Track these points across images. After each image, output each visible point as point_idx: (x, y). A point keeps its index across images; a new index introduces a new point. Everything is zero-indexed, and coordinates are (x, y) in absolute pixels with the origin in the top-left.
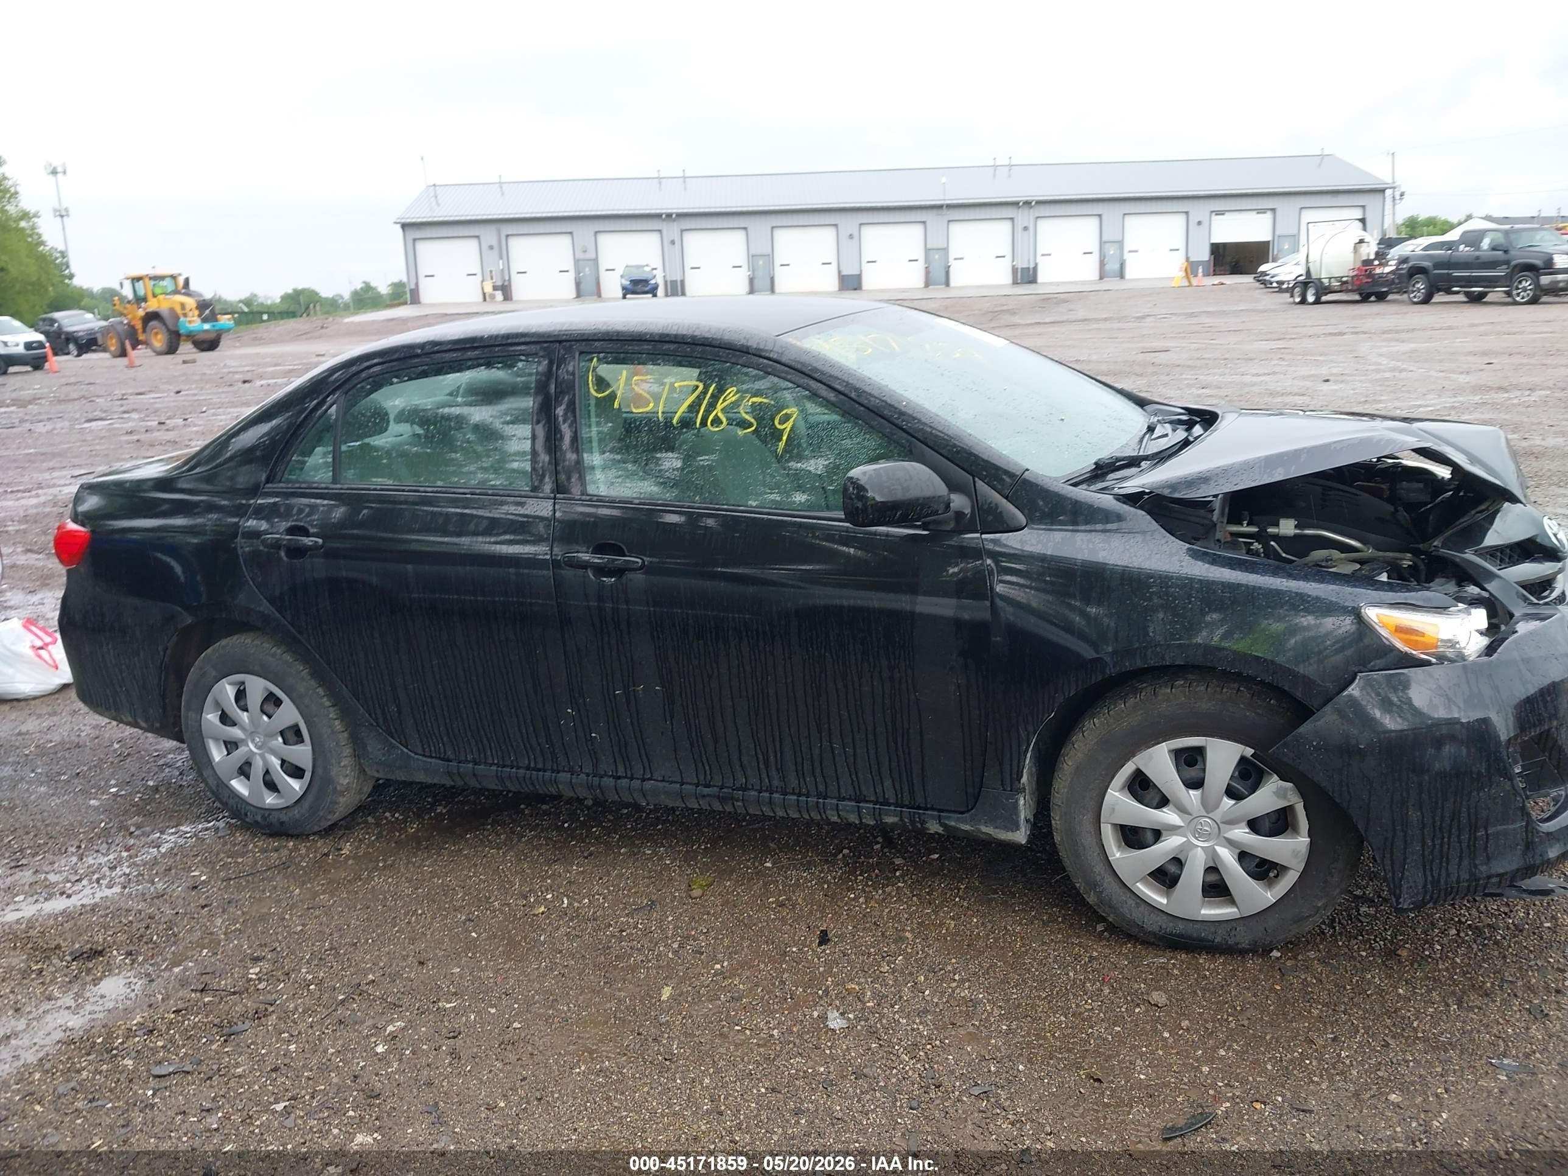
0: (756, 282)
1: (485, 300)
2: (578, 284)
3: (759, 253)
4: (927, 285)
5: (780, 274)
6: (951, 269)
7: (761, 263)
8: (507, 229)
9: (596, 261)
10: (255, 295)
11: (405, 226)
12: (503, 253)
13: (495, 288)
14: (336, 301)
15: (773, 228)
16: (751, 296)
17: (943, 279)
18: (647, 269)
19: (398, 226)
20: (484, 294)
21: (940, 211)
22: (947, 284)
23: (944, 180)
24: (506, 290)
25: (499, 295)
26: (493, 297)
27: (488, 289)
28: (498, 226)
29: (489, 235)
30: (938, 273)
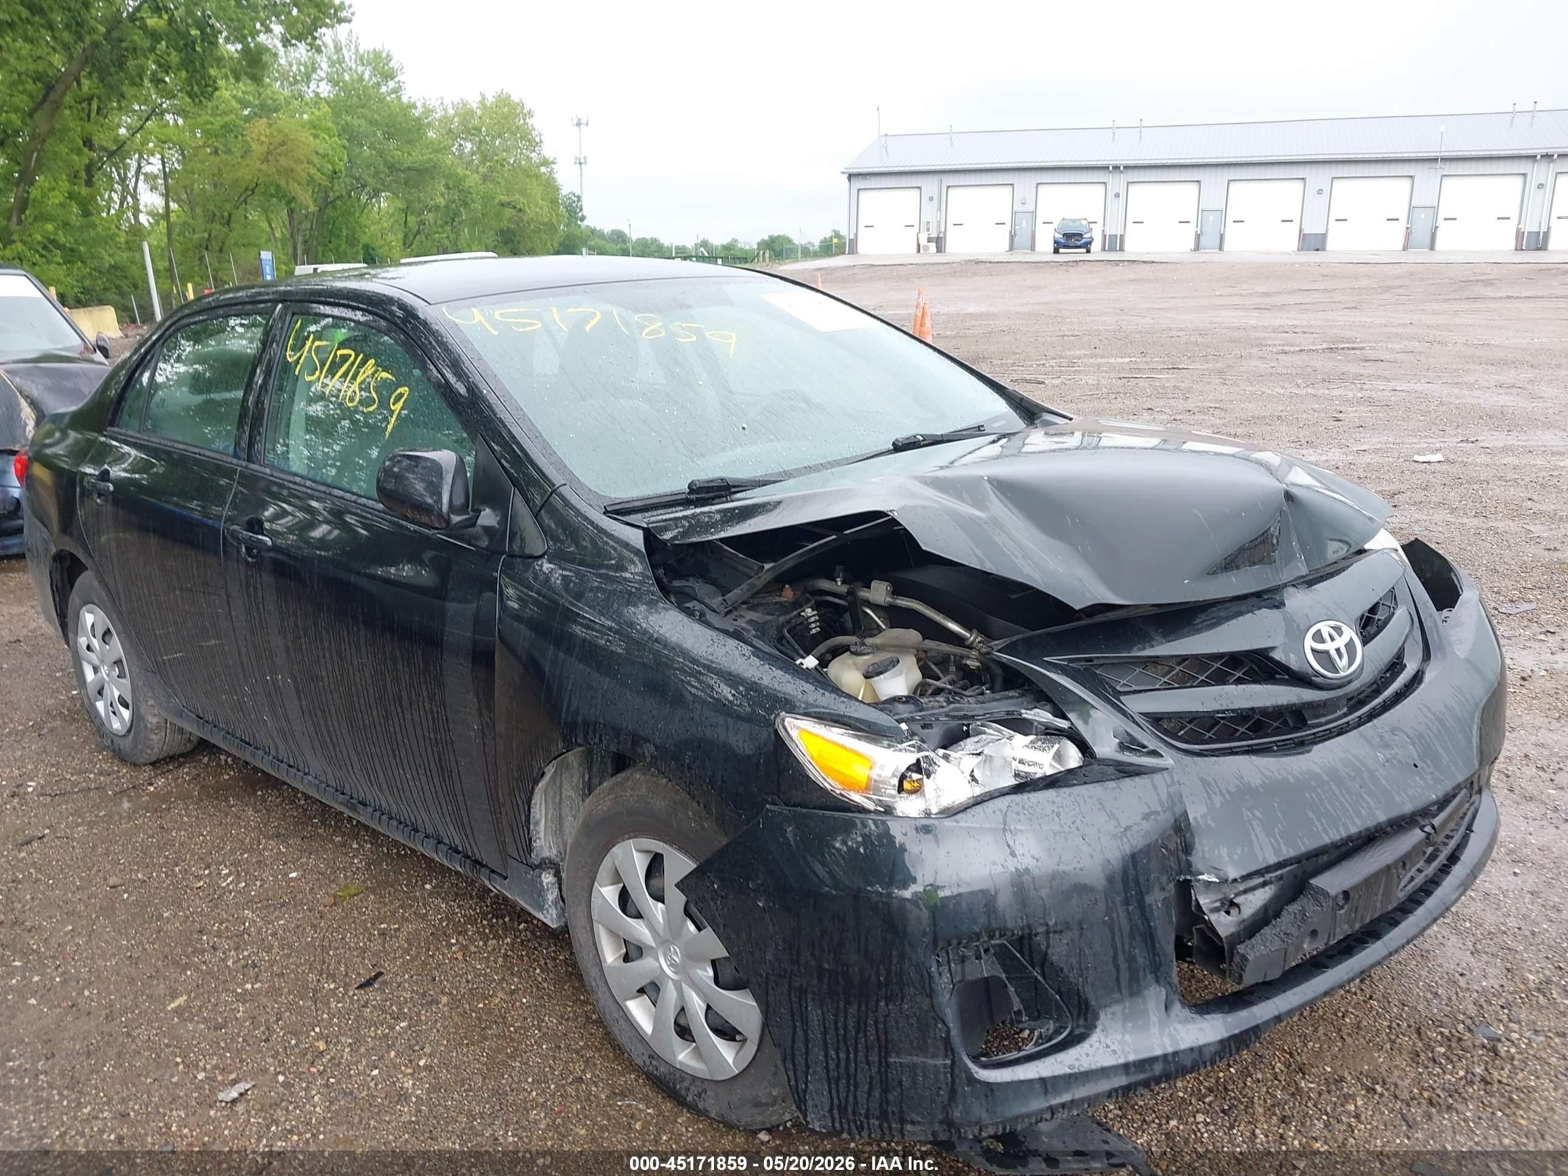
0: (1203, 239)
1: (919, 251)
2: (1012, 237)
3: (1211, 207)
4: (1405, 248)
5: (1232, 233)
6: (1439, 230)
7: (1211, 218)
8: (948, 180)
9: (1034, 213)
10: (736, 241)
11: (850, 176)
12: (942, 204)
13: (929, 240)
14: (808, 249)
15: (1229, 181)
16: (1196, 254)
17: (1427, 240)
18: (1084, 223)
19: (845, 176)
20: (919, 245)
21: (1433, 165)
22: (1432, 247)
23: (1443, 129)
24: (939, 243)
25: (933, 247)
26: (927, 248)
27: (923, 241)
28: (941, 176)
29: (930, 186)
30: (1422, 234)
